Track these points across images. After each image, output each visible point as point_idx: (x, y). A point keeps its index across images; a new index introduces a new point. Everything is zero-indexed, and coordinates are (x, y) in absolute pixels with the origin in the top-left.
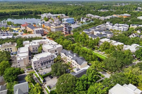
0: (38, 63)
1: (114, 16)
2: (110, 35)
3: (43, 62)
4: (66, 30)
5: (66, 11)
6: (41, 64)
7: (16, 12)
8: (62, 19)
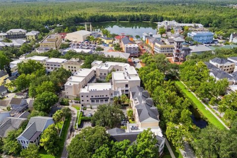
0: (87, 96)
3: (94, 97)
6: (91, 99)
7: (126, 16)
8: (188, 34)
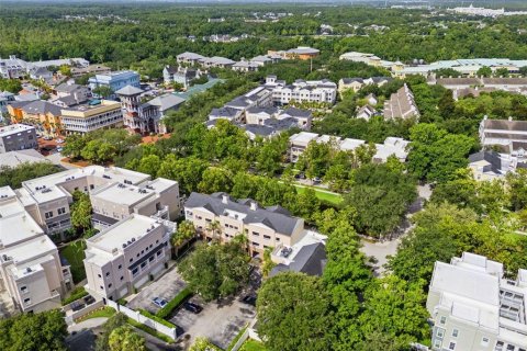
0: (120, 267)
1: (273, 54)
2: (306, 119)
3: (135, 260)
4: (137, 119)
5: (82, 46)
6: (130, 268)
8: (91, 80)
